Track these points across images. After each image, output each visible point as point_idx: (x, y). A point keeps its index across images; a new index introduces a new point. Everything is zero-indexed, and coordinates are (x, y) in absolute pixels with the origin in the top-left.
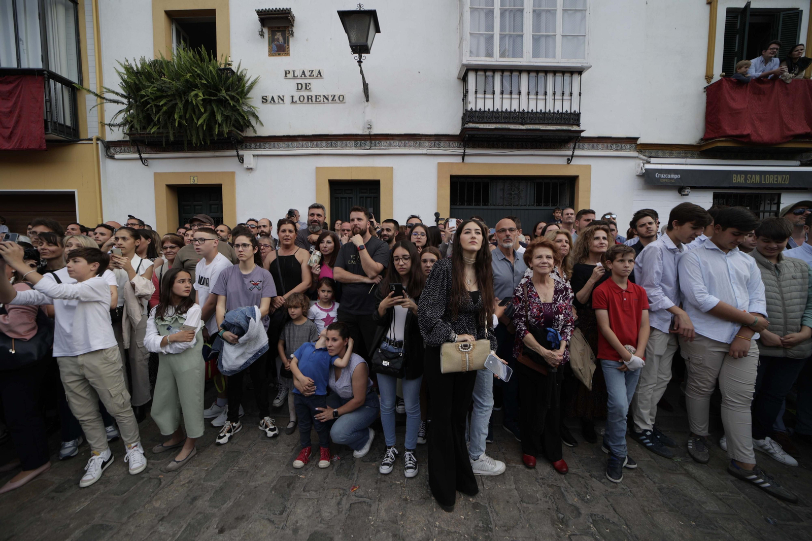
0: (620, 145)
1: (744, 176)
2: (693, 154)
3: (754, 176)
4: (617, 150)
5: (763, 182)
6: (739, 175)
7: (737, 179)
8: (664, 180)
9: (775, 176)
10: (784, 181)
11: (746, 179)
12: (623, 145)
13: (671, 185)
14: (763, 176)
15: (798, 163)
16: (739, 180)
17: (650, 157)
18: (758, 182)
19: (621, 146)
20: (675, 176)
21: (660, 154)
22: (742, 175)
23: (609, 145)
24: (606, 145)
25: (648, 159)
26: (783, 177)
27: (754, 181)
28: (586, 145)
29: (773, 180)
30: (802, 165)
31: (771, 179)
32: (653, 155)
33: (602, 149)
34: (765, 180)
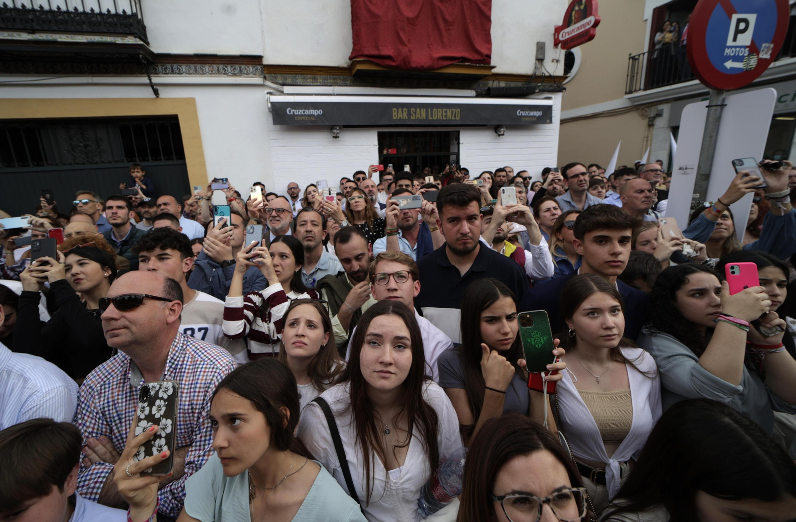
0: (237, 66)
1: (406, 110)
2: (344, 80)
3: (418, 110)
4: (234, 75)
5: (430, 118)
6: (400, 109)
7: (397, 113)
8: (300, 118)
9: (444, 110)
10: (455, 116)
11: (409, 114)
12: (243, 67)
13: (311, 124)
14: (429, 110)
15: (473, 93)
16: (400, 116)
17: (284, 85)
18: (425, 118)
19: (240, 68)
20: (315, 112)
21: (299, 81)
22: (404, 109)
23: (221, 66)
24: (215, 66)
25: (280, 87)
26: (452, 112)
27: (419, 116)
28: (184, 68)
29: (442, 115)
30: (478, 95)
31: (440, 114)
32: (289, 81)
33: (212, 73)
34: (432, 116)
